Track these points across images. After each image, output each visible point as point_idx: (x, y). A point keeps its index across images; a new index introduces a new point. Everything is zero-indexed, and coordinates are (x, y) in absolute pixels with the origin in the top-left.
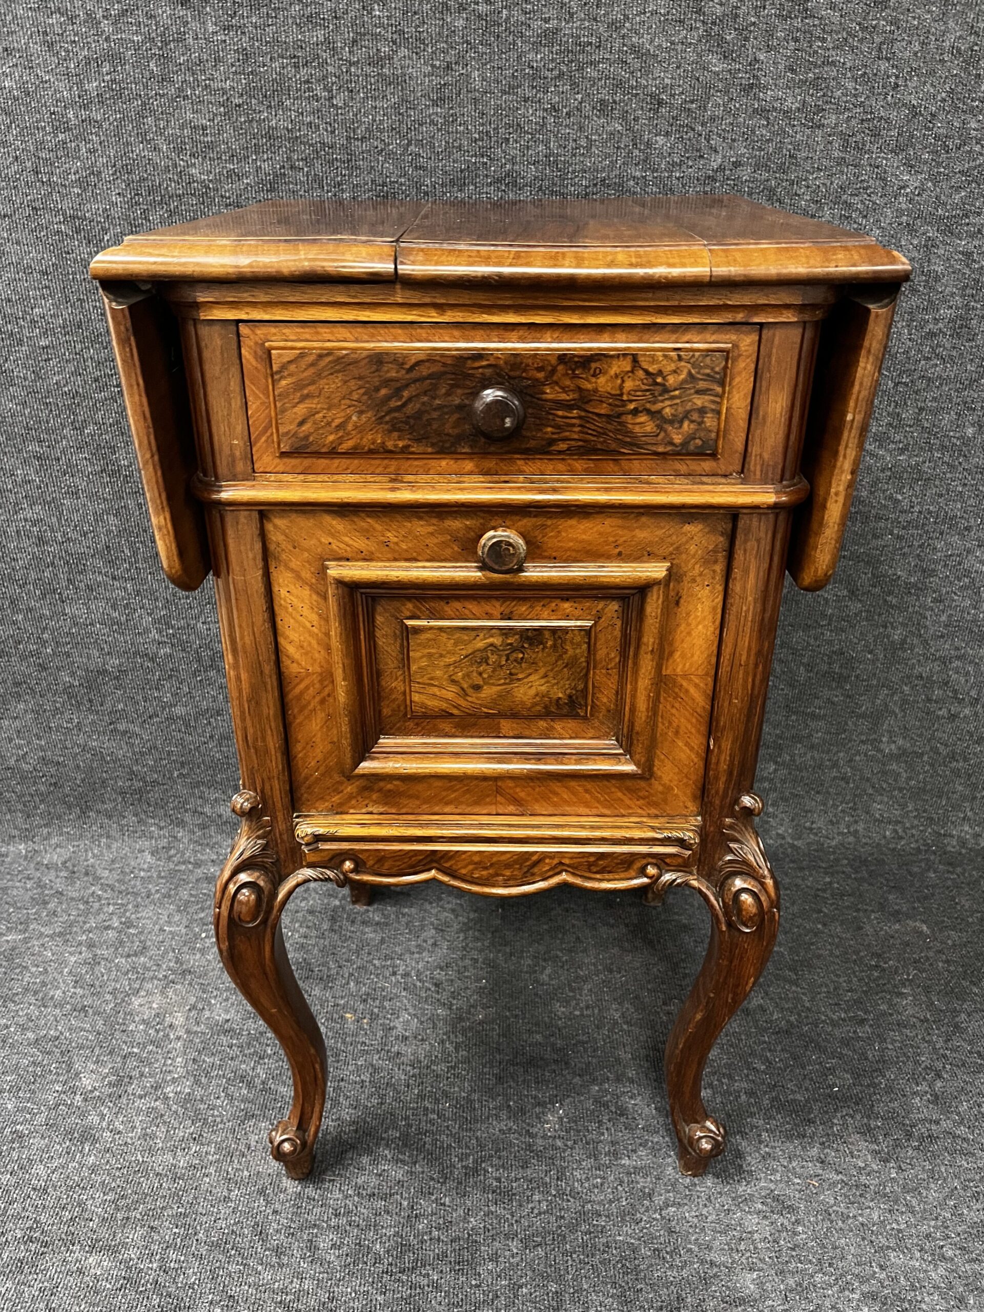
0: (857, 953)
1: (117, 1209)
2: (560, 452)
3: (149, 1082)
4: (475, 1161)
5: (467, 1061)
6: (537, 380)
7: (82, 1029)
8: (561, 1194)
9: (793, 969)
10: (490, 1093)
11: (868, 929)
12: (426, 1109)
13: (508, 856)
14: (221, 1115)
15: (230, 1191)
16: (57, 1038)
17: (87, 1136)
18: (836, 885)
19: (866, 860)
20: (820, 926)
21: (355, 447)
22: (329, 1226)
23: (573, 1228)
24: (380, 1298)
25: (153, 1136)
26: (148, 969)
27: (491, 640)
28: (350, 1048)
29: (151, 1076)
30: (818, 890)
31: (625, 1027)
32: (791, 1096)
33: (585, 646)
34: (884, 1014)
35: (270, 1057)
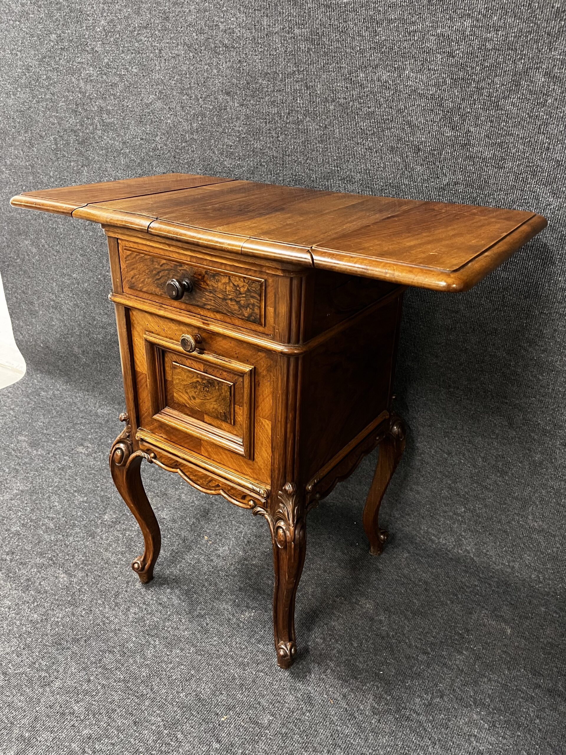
0: (456, 623)
1: (82, 564)
2: (208, 309)
3: (124, 527)
4: (205, 613)
5: (234, 576)
6: (199, 279)
7: (118, 499)
8: (225, 643)
9: (414, 614)
10: (232, 592)
11: (475, 616)
12: (204, 585)
13: (201, 474)
14: (136, 550)
15: (119, 576)
16: (109, 498)
17: (93, 535)
18: (479, 588)
19: (510, 585)
20: (449, 602)
21: (147, 290)
22: (138, 606)
23: (218, 657)
24: (134, 639)
25: (111, 546)
26: (154, 487)
27: (198, 379)
28: (197, 549)
29: (126, 525)
30: (466, 585)
31: (310, 597)
32: (357, 664)
33: (229, 393)
34: (442, 656)
35: (167, 538)
